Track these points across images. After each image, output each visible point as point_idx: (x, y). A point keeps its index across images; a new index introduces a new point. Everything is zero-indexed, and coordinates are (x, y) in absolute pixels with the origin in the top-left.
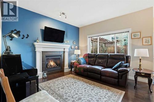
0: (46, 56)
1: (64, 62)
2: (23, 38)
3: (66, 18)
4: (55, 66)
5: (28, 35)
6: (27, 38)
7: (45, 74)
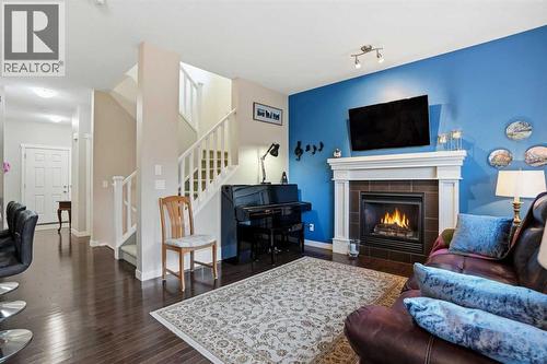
0: (364, 197)
1: (436, 225)
2: (314, 153)
5: (322, 145)
6: (320, 150)
7: (354, 245)
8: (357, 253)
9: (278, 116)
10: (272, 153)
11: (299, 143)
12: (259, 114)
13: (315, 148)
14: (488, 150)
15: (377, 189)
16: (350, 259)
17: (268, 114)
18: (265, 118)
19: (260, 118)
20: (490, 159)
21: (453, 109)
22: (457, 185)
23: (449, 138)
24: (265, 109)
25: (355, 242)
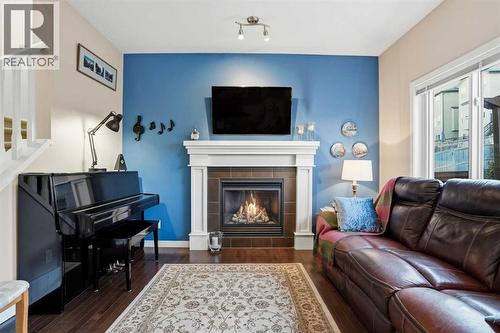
0: (225, 185)
1: (293, 208)
2: (161, 133)
3: (265, 34)
4: (260, 218)
5: (172, 123)
6: (170, 130)
7: (215, 239)
8: (219, 247)
9: (111, 77)
10: (109, 126)
11: (140, 119)
12: (86, 65)
13: (163, 126)
14: (331, 143)
15: (239, 175)
16: (211, 255)
17: (98, 70)
18: (93, 74)
19: (87, 71)
20: (333, 150)
21: (307, 105)
22: (311, 171)
23: (306, 130)
24: (96, 60)
25: (217, 235)
